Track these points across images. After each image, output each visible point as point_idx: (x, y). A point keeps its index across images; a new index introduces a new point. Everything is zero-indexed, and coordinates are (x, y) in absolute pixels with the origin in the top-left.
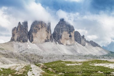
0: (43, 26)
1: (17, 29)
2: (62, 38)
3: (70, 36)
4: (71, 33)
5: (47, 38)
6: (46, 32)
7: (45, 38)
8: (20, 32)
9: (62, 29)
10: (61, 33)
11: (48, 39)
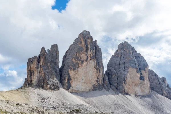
0: (89, 56)
1: (39, 62)
2: (127, 82)
3: (142, 78)
4: (143, 72)
5: (97, 81)
6: (96, 70)
7: (94, 82)
8: (45, 67)
9: (124, 63)
10: (123, 71)
11: (99, 84)
